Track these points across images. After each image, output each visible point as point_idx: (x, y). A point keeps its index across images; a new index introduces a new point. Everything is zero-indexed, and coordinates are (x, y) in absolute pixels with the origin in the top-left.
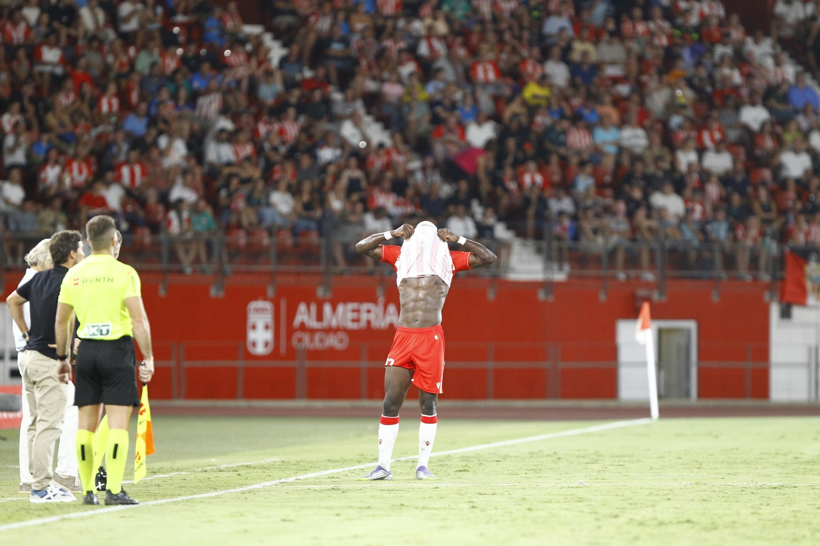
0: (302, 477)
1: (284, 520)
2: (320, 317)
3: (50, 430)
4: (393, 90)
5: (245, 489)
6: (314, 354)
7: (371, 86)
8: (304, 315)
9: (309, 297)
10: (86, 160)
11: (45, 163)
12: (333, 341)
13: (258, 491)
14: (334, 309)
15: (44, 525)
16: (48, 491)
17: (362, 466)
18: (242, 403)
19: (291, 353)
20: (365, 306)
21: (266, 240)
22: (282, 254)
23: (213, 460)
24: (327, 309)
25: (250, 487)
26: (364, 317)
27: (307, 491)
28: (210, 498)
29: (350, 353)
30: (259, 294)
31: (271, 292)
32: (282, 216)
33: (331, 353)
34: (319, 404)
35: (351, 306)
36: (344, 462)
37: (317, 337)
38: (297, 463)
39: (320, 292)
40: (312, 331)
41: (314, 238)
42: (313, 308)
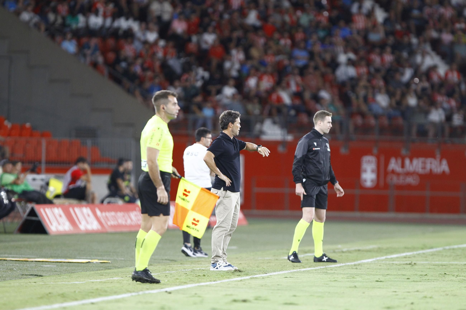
0: (389, 257)
1: (377, 281)
2: (403, 166)
3: (219, 228)
4: (447, 37)
5: (356, 263)
6: (399, 187)
7: (434, 34)
8: (394, 165)
9: (397, 154)
10: (272, 74)
11: (248, 76)
12: (411, 180)
13: (364, 264)
14: (411, 161)
15: (241, 281)
16: (217, 264)
17: (424, 251)
18: (358, 214)
19: (386, 186)
20: (429, 160)
21: (372, 121)
22: (382, 130)
23: (340, 246)
24: (407, 162)
25: (359, 262)
26: (428, 166)
27: (391, 265)
28: (336, 267)
29: (420, 187)
30: (368, 152)
31: (375, 151)
32: (383, 108)
33: (409, 187)
34: (402, 215)
35: (421, 160)
36: (414, 249)
37: (401, 178)
38: (387, 249)
39: (404, 152)
40: (398, 174)
41: (400, 121)
42: (400, 161)
